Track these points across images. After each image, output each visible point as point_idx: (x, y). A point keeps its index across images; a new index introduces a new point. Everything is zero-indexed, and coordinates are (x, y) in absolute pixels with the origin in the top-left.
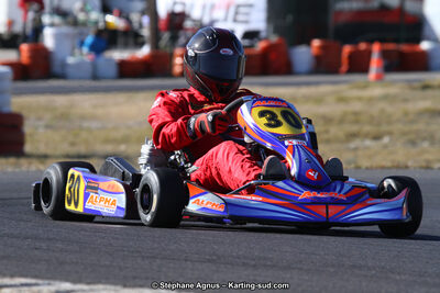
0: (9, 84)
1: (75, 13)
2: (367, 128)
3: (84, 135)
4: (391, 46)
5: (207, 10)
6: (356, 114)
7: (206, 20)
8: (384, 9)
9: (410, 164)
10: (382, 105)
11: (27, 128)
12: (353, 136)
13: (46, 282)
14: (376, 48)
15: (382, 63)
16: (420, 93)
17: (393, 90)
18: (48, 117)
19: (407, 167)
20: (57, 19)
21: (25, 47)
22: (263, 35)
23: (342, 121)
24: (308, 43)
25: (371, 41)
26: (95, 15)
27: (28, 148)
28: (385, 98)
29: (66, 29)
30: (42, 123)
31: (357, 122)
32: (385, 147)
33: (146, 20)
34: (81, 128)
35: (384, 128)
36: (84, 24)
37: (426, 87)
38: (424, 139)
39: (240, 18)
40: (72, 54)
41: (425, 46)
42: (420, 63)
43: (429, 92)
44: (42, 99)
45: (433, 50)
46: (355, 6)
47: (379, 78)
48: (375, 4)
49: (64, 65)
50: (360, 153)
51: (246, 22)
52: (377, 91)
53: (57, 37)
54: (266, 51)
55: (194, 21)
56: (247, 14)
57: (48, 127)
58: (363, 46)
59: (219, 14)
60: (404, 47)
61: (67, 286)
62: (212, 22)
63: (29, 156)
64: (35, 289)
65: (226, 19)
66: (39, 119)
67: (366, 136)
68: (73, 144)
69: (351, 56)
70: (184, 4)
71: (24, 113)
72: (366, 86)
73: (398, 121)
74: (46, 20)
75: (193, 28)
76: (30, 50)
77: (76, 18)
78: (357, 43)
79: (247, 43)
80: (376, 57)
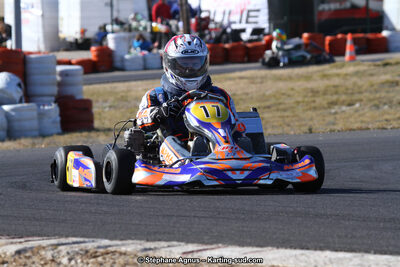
0: (82, 77)
1: (130, 21)
2: (343, 97)
4: (361, 35)
5: (227, 16)
6: (335, 86)
7: (225, 22)
8: (354, 7)
10: (354, 79)
11: (95, 110)
12: (332, 104)
14: (349, 37)
15: (354, 48)
16: (382, 69)
17: (362, 68)
18: (112, 99)
20: (116, 27)
21: (93, 48)
22: (267, 31)
23: (325, 93)
24: (301, 37)
25: (345, 33)
26: (143, 23)
27: (97, 124)
28: (356, 73)
29: (122, 34)
30: (108, 104)
31: (336, 93)
32: (357, 111)
33: (181, 24)
35: (356, 97)
36: (137, 29)
38: (385, 104)
39: (251, 20)
40: (129, 52)
41: (385, 33)
42: (382, 46)
43: (388, 68)
44: (108, 86)
45: (391, 36)
46: (333, 6)
47: (352, 59)
48: (348, 5)
49: (123, 60)
50: (338, 116)
52: (351, 69)
53: (116, 40)
55: (216, 23)
56: (256, 17)
57: (111, 107)
58: (339, 36)
59: (235, 18)
60: (370, 36)
62: (230, 23)
63: (97, 130)
65: (240, 22)
66: (106, 101)
67: (343, 103)
69: (330, 44)
70: (209, 12)
72: (343, 66)
73: (366, 91)
74: (109, 28)
75: (216, 29)
76: (97, 50)
77: (130, 25)
78: (336, 34)
79: (255, 37)
80: (349, 43)
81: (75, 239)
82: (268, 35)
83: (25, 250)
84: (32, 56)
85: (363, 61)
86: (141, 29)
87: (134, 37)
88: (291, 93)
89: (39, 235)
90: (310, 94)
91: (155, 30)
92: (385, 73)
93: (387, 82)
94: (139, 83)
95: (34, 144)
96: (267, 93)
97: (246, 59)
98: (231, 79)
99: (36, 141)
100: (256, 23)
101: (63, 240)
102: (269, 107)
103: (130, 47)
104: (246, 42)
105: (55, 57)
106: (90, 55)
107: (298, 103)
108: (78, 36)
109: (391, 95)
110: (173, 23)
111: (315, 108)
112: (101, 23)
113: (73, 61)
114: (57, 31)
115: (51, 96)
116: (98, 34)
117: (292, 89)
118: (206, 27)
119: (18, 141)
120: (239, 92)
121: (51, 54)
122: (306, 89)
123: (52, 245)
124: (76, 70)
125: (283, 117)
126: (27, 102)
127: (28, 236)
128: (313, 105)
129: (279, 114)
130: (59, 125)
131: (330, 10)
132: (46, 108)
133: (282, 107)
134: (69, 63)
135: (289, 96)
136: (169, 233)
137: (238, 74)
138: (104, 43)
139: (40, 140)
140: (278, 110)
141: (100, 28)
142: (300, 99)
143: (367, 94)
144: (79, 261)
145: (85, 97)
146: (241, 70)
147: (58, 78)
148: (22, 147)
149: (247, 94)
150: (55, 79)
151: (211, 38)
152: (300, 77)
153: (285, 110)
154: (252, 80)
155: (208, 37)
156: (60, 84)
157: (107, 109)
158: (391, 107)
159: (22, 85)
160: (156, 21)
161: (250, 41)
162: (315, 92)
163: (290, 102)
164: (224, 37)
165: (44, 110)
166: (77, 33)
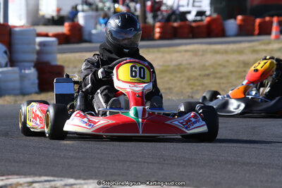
0: (56, 47)
7: (175, 7)
10: (278, 54)
13: (60, 179)
14: (275, 19)
15: (279, 29)
20: (86, 7)
21: (67, 24)
22: (208, 13)
24: (235, 18)
25: (272, 16)
26: (108, 4)
28: (281, 49)
29: (91, 13)
33: (138, 6)
36: (102, 9)
39: (196, 4)
40: (95, 28)
44: (77, 55)
47: (277, 37)
49: (90, 34)
52: (276, 46)
53: (86, 18)
54: (210, 23)
55: (167, 6)
56: (200, 2)
61: (71, 181)
62: (179, 6)
64: (53, 183)
65: (188, 5)
66: (75, 67)
69: (260, 25)
72: (269, 43)
74: (80, 8)
75: (166, 11)
76: (70, 26)
77: (97, 6)
78: (264, 17)
79: (199, 18)
80: (275, 25)
81: (46, 178)
82: (209, 16)
83: (6, 186)
84: (17, 29)
86: (106, 9)
87: (99, 15)
88: (226, 64)
89: (18, 174)
90: (242, 65)
91: (117, 10)
95: (16, 101)
96: (208, 64)
97: (191, 35)
98: (178, 52)
99: (17, 98)
100: (200, 6)
101: (37, 179)
102: (208, 75)
103: (96, 24)
104: (191, 22)
105: (35, 30)
106: (64, 29)
107: (231, 72)
108: (54, 14)
110: (132, 5)
112: (73, 4)
113: (50, 34)
114: (37, 9)
115: (31, 62)
116: (71, 13)
117: (228, 61)
118: (159, 9)
119: (3, 98)
120: (184, 62)
121: (32, 28)
122: (239, 62)
123: (28, 183)
124: (53, 42)
125: (219, 83)
126: (12, 66)
127: (8, 175)
128: (244, 74)
129: (216, 81)
130: (36, 86)
132: (27, 72)
133: (218, 75)
134: (47, 35)
135: (225, 66)
136: (123, 175)
137: (183, 48)
138: (76, 20)
139: (21, 97)
140: (215, 78)
141: (73, 8)
142: (233, 69)
145: (59, 63)
146: (186, 44)
147: (38, 48)
148: (6, 103)
149: (190, 64)
150: (35, 48)
151: (162, 18)
152: (234, 51)
153: (221, 78)
154: (195, 53)
155: (160, 17)
156: (39, 53)
159: (8, 53)
160: (118, 3)
161: (195, 21)
162: (246, 64)
163: (225, 71)
164: (173, 17)
165: (25, 73)
166: (53, 11)
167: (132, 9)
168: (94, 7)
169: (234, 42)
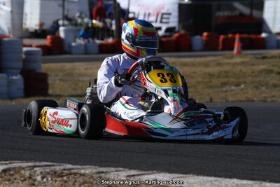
0: (40, 57)
1: (76, 19)
2: (232, 80)
3: (80, 84)
4: (246, 36)
5: (147, 17)
6: (226, 72)
8: (242, 15)
9: (255, 99)
10: (240, 67)
11: (50, 81)
12: (224, 84)
13: (58, 164)
14: (237, 36)
15: (241, 45)
16: (261, 61)
17: (246, 59)
18: (61, 74)
19: (253, 101)
20: (66, 22)
21: (49, 37)
22: (177, 29)
23: (219, 76)
24: (201, 35)
25: (235, 33)
26: (86, 20)
27: (50, 91)
28: (242, 63)
29: (70, 27)
30: (58, 78)
31: (227, 77)
32: (242, 90)
33: (114, 22)
34: (79, 81)
35: (242, 80)
36: (81, 25)
37: (264, 58)
38: (263, 86)
39: (164, 20)
40: (75, 41)
41: (264, 35)
42: (262, 45)
43: (265, 60)
44: (58, 65)
45: (268, 37)
46: (226, 13)
47: (239, 52)
48: (237, 13)
49: (70, 46)
50: (228, 93)
51: (167, 23)
52: (238, 60)
53: (66, 32)
54: (178, 38)
56: (168, 18)
57: (60, 80)
58: (230, 36)
59: (152, 19)
60: (253, 36)
61: (70, 166)
63: (51, 96)
64: (53, 168)
65: (156, 21)
66: (57, 76)
67: (232, 84)
68: (75, 89)
69: (224, 40)
70: (134, 13)
71: (49, 73)
72: (232, 57)
73: (249, 76)
74: (61, 22)
76: (52, 39)
77: (76, 21)
78: (228, 34)
80: (237, 41)
81: (46, 163)
82: (178, 32)
83: (9, 170)
84: (6, 39)
85: (247, 54)
88: (194, 75)
89: (20, 160)
90: (208, 77)
91: (95, 25)
92: (263, 64)
93: (265, 70)
94: (82, 64)
101: (38, 164)
103: (76, 37)
104: (161, 37)
105: (22, 41)
106: (46, 42)
107: (199, 82)
108: (37, 28)
109: (268, 79)
110: (108, 21)
111: (211, 87)
113: (34, 45)
115: (17, 69)
116: (52, 27)
117: (195, 73)
123: (29, 167)
124: (37, 51)
128: (210, 84)
130: (22, 91)
131: (224, 16)
132: (14, 78)
134: (31, 46)
135: (192, 77)
141: (54, 22)
142: (200, 80)
143: (250, 78)
144: (50, 179)
145: (43, 70)
147: (24, 56)
150: (22, 56)
156: (25, 61)
157: (57, 82)
158: (267, 88)
160: (96, 19)
161: (164, 36)
162: (211, 75)
163: (193, 82)
165: (12, 79)
166: (36, 25)
167: (108, 25)
168: (74, 22)
169: (201, 56)
